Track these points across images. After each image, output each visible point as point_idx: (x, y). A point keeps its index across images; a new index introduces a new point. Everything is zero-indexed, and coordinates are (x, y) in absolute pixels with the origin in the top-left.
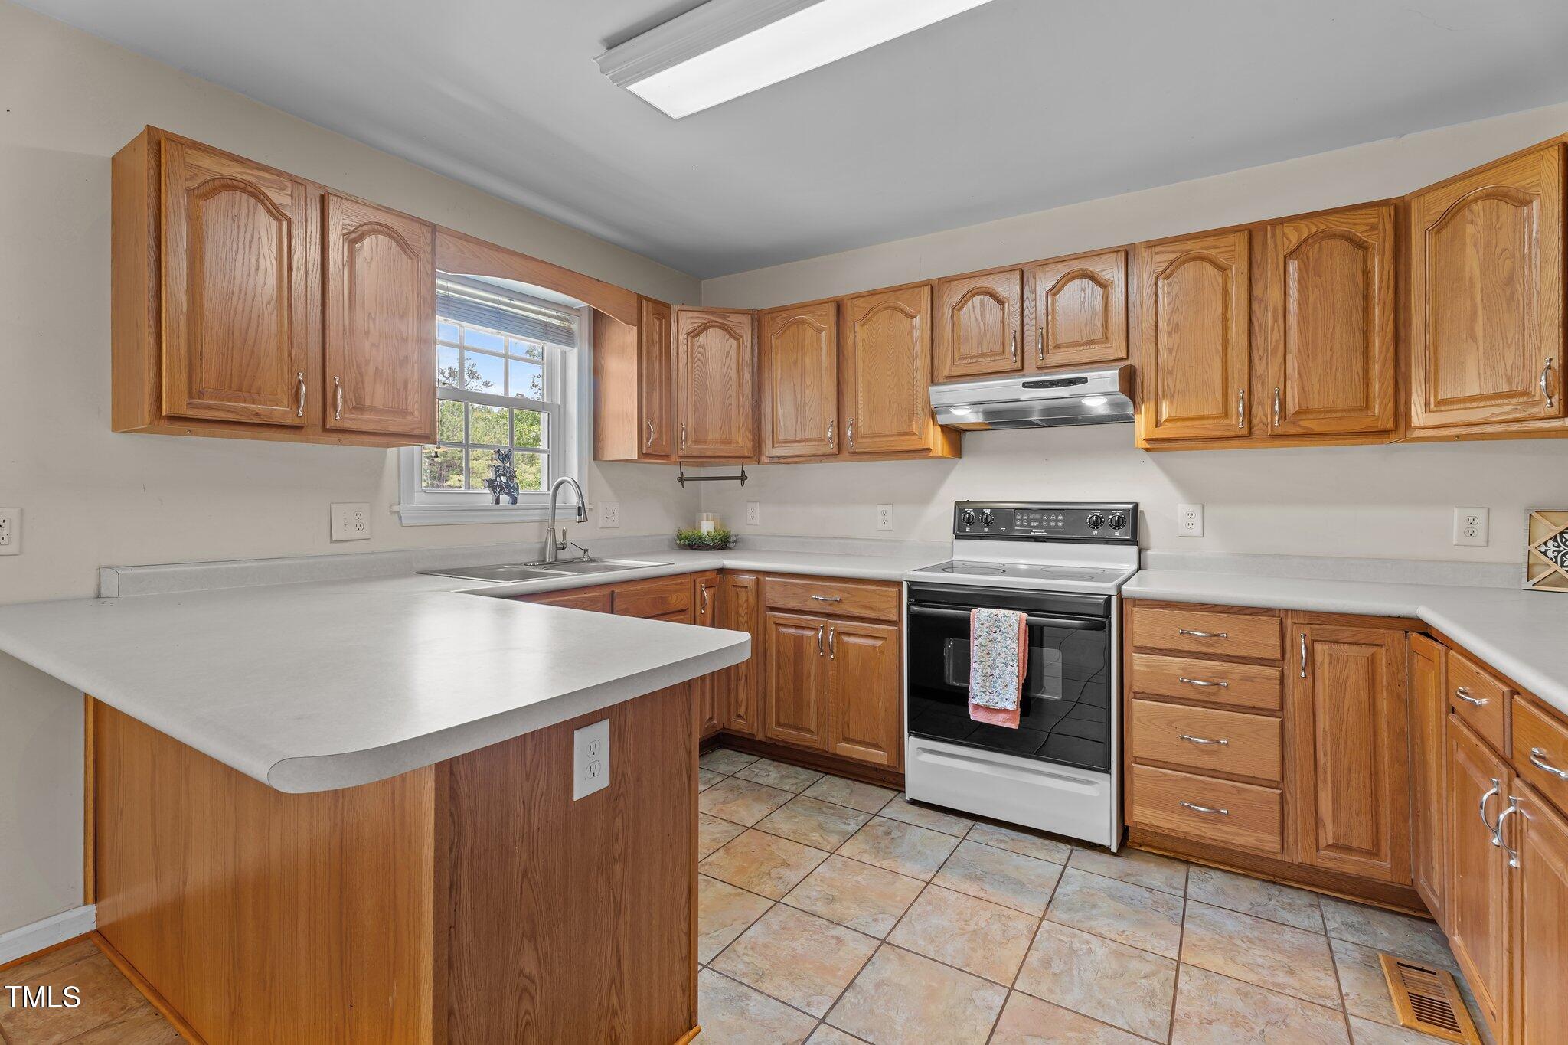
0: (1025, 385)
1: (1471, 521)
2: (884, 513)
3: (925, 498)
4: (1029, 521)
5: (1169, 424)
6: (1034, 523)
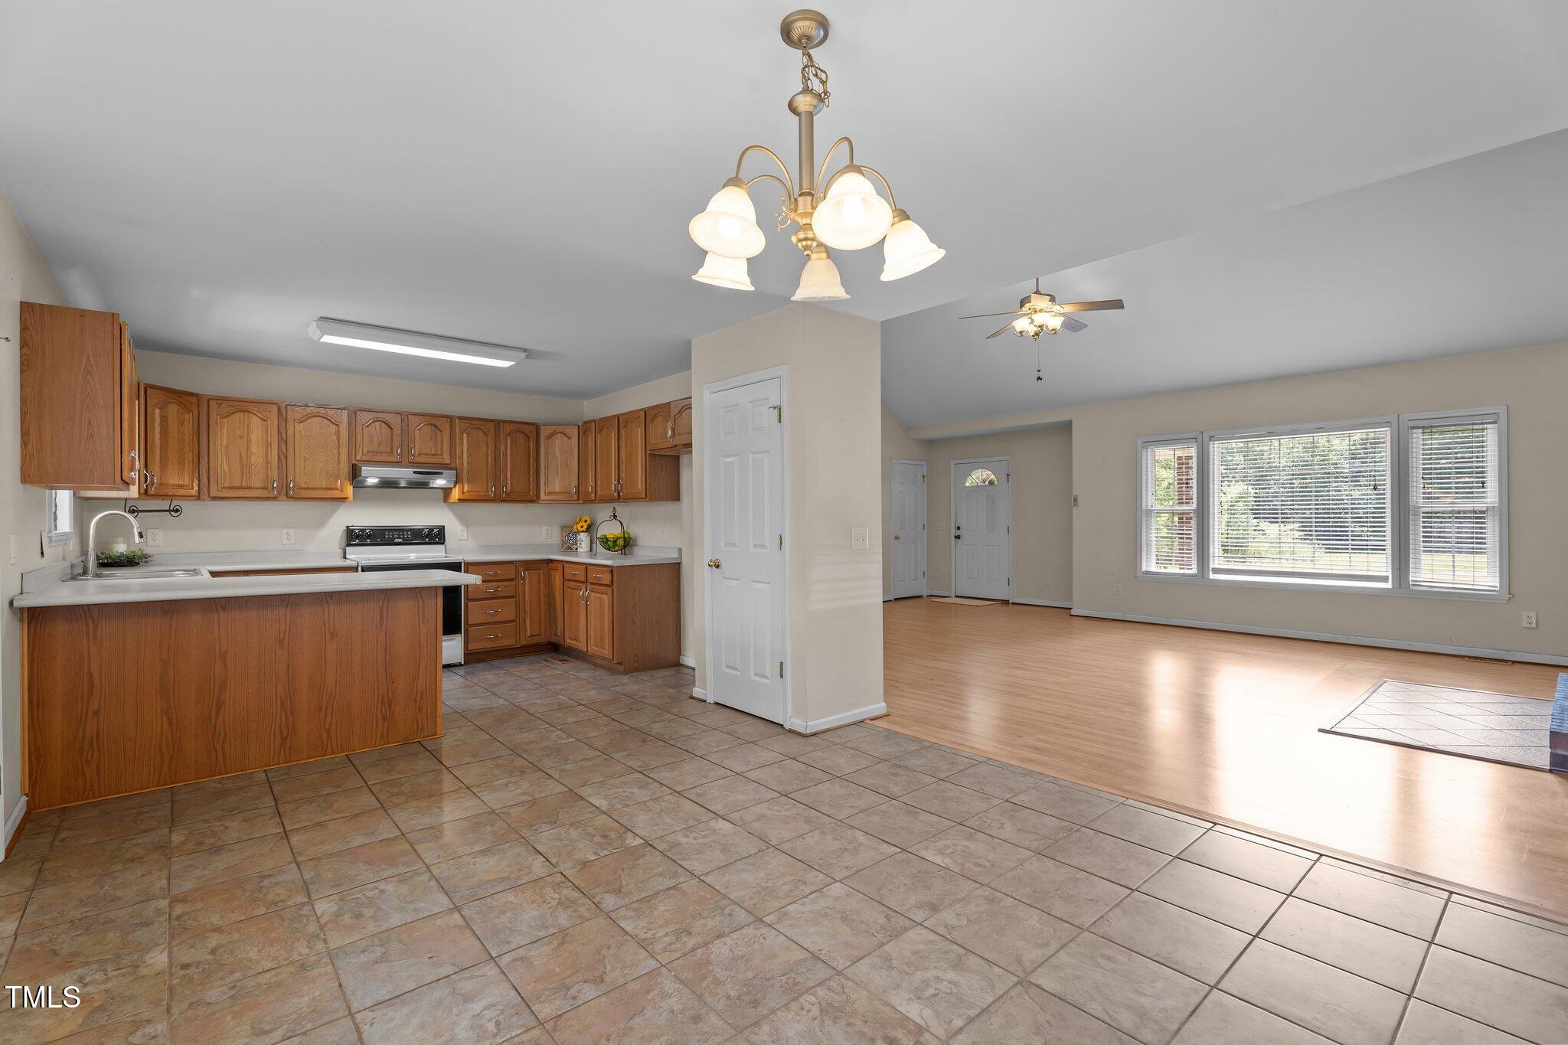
0: (414, 472)
1: (548, 530)
2: (288, 534)
3: (321, 523)
4: (393, 536)
5: (467, 494)
6: (396, 536)
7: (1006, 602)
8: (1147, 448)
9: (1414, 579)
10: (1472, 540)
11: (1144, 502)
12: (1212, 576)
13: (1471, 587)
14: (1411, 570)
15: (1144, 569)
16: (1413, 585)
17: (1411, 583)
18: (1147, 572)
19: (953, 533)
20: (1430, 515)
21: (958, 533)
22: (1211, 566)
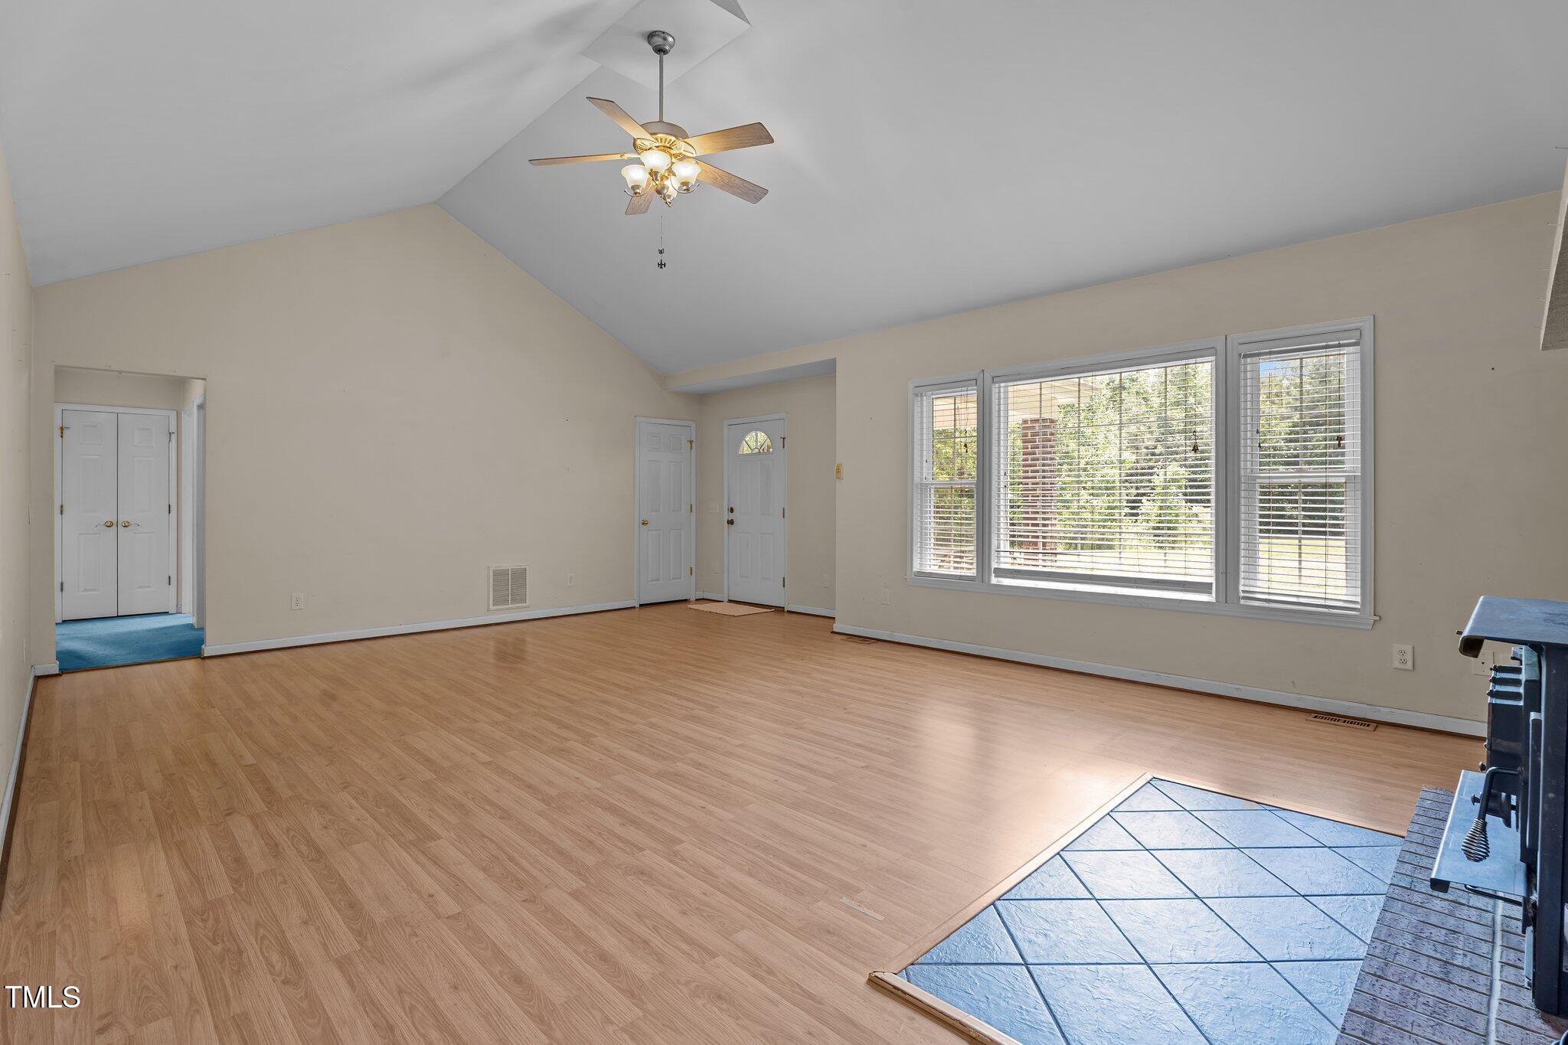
7: (780, 610)
8: (922, 396)
9: (1247, 589)
10: (1324, 529)
11: (917, 474)
12: (994, 580)
13: (1322, 602)
14: (1242, 575)
15: (916, 568)
16: (1245, 598)
17: (1242, 594)
18: (920, 574)
19: (727, 516)
20: (1267, 490)
21: (732, 516)
22: (994, 565)
